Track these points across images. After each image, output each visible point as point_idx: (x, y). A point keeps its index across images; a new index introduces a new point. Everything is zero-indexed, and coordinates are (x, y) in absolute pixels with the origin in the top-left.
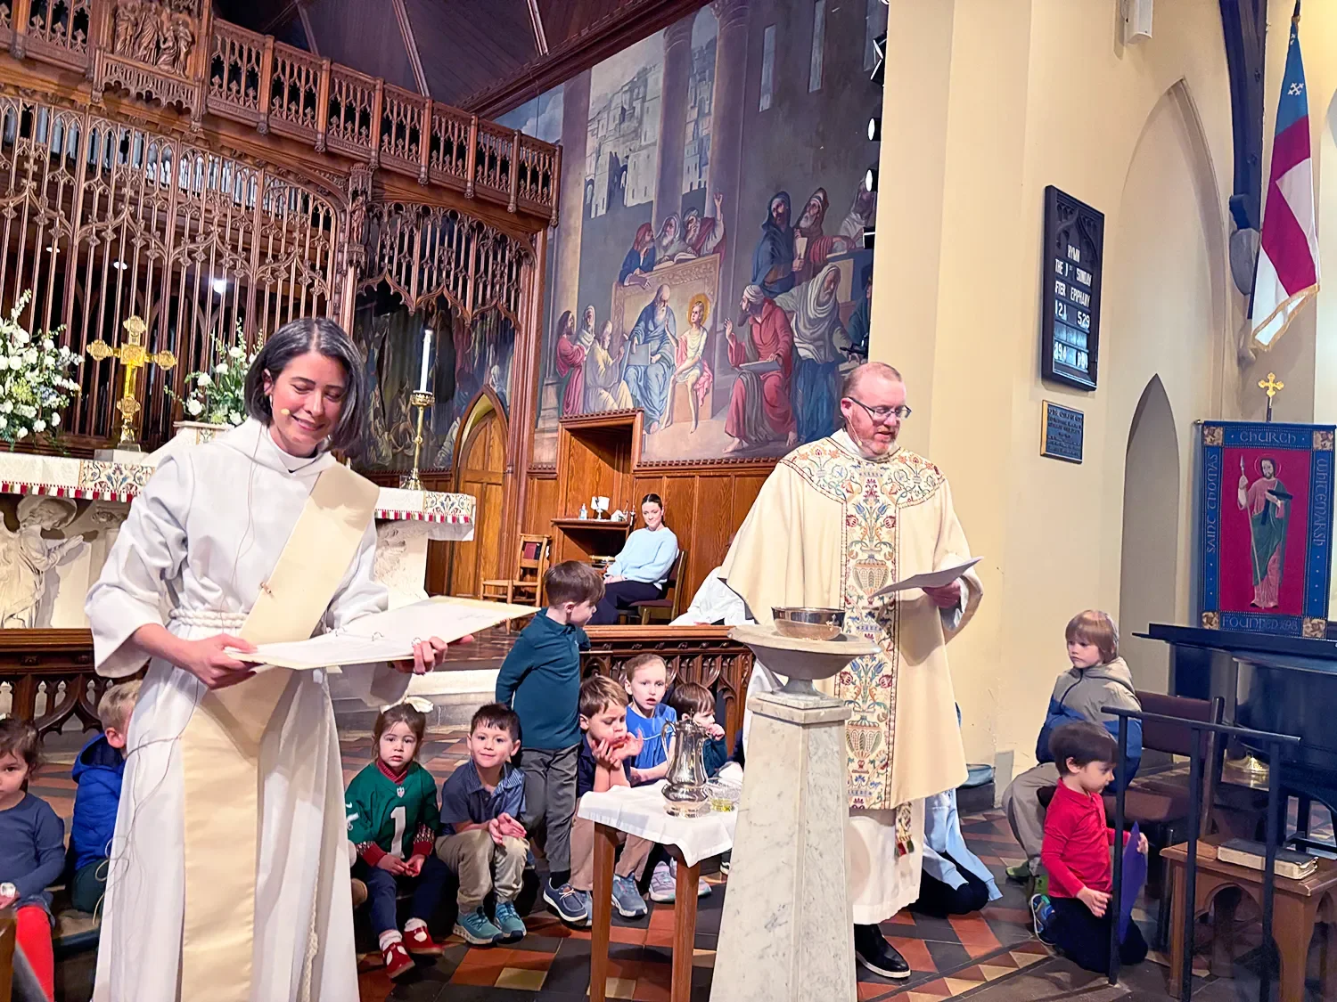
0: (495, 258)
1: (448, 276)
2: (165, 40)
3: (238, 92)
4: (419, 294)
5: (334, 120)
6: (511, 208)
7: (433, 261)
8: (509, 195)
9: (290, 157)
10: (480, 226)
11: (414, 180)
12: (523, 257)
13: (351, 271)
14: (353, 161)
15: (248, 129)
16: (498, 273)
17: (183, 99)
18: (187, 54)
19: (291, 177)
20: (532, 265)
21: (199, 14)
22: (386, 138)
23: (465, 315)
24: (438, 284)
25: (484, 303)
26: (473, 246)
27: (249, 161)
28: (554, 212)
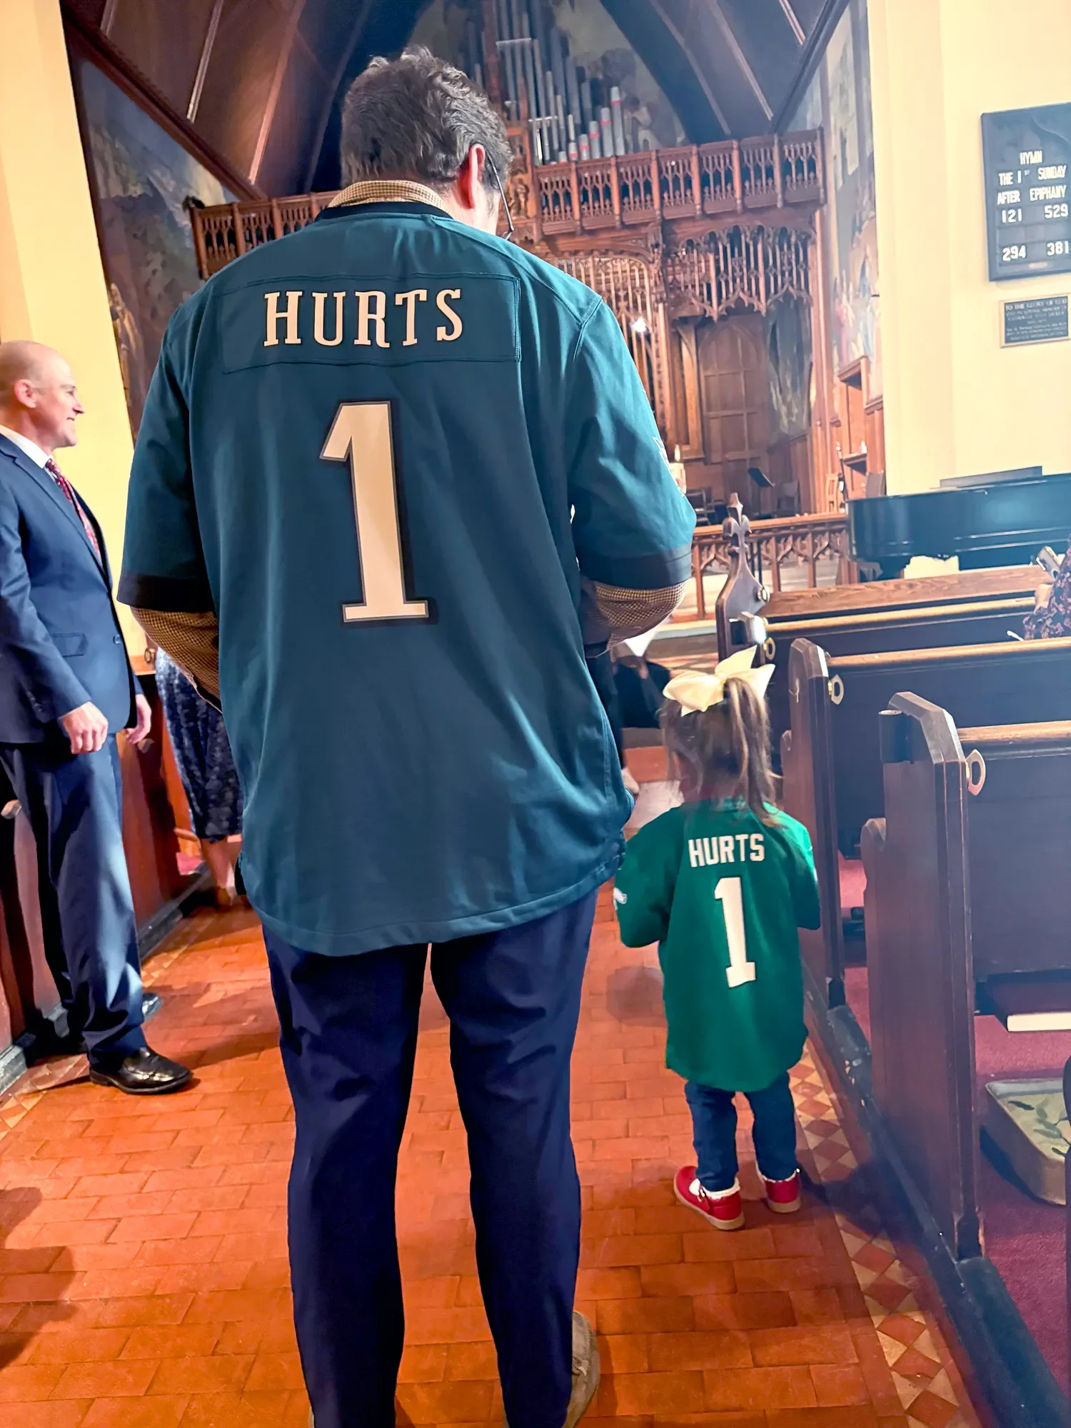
0: (781, 249)
1: (742, 280)
2: (511, 199)
3: (560, 212)
4: (719, 303)
5: (626, 200)
6: (779, 204)
7: (727, 274)
8: (776, 195)
9: (604, 240)
10: (761, 229)
11: (692, 218)
12: (806, 240)
13: (661, 306)
14: (646, 224)
15: (571, 235)
16: (785, 261)
17: (528, 235)
18: (526, 202)
19: (610, 253)
20: (814, 243)
21: (526, 171)
22: (666, 195)
23: (761, 306)
24: (734, 290)
25: (776, 292)
26: (760, 247)
27: (582, 253)
28: (822, 191)
